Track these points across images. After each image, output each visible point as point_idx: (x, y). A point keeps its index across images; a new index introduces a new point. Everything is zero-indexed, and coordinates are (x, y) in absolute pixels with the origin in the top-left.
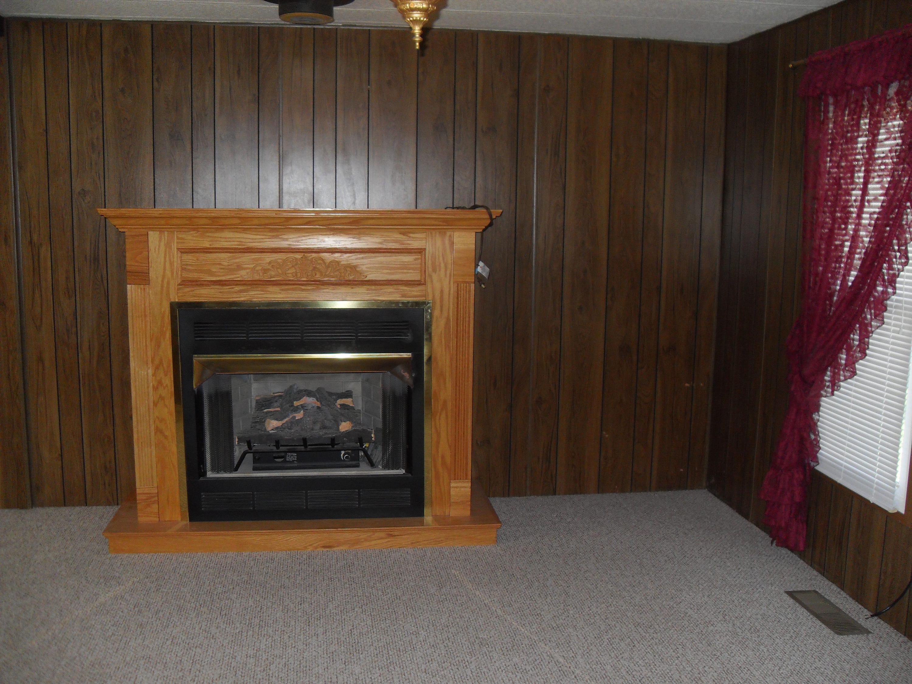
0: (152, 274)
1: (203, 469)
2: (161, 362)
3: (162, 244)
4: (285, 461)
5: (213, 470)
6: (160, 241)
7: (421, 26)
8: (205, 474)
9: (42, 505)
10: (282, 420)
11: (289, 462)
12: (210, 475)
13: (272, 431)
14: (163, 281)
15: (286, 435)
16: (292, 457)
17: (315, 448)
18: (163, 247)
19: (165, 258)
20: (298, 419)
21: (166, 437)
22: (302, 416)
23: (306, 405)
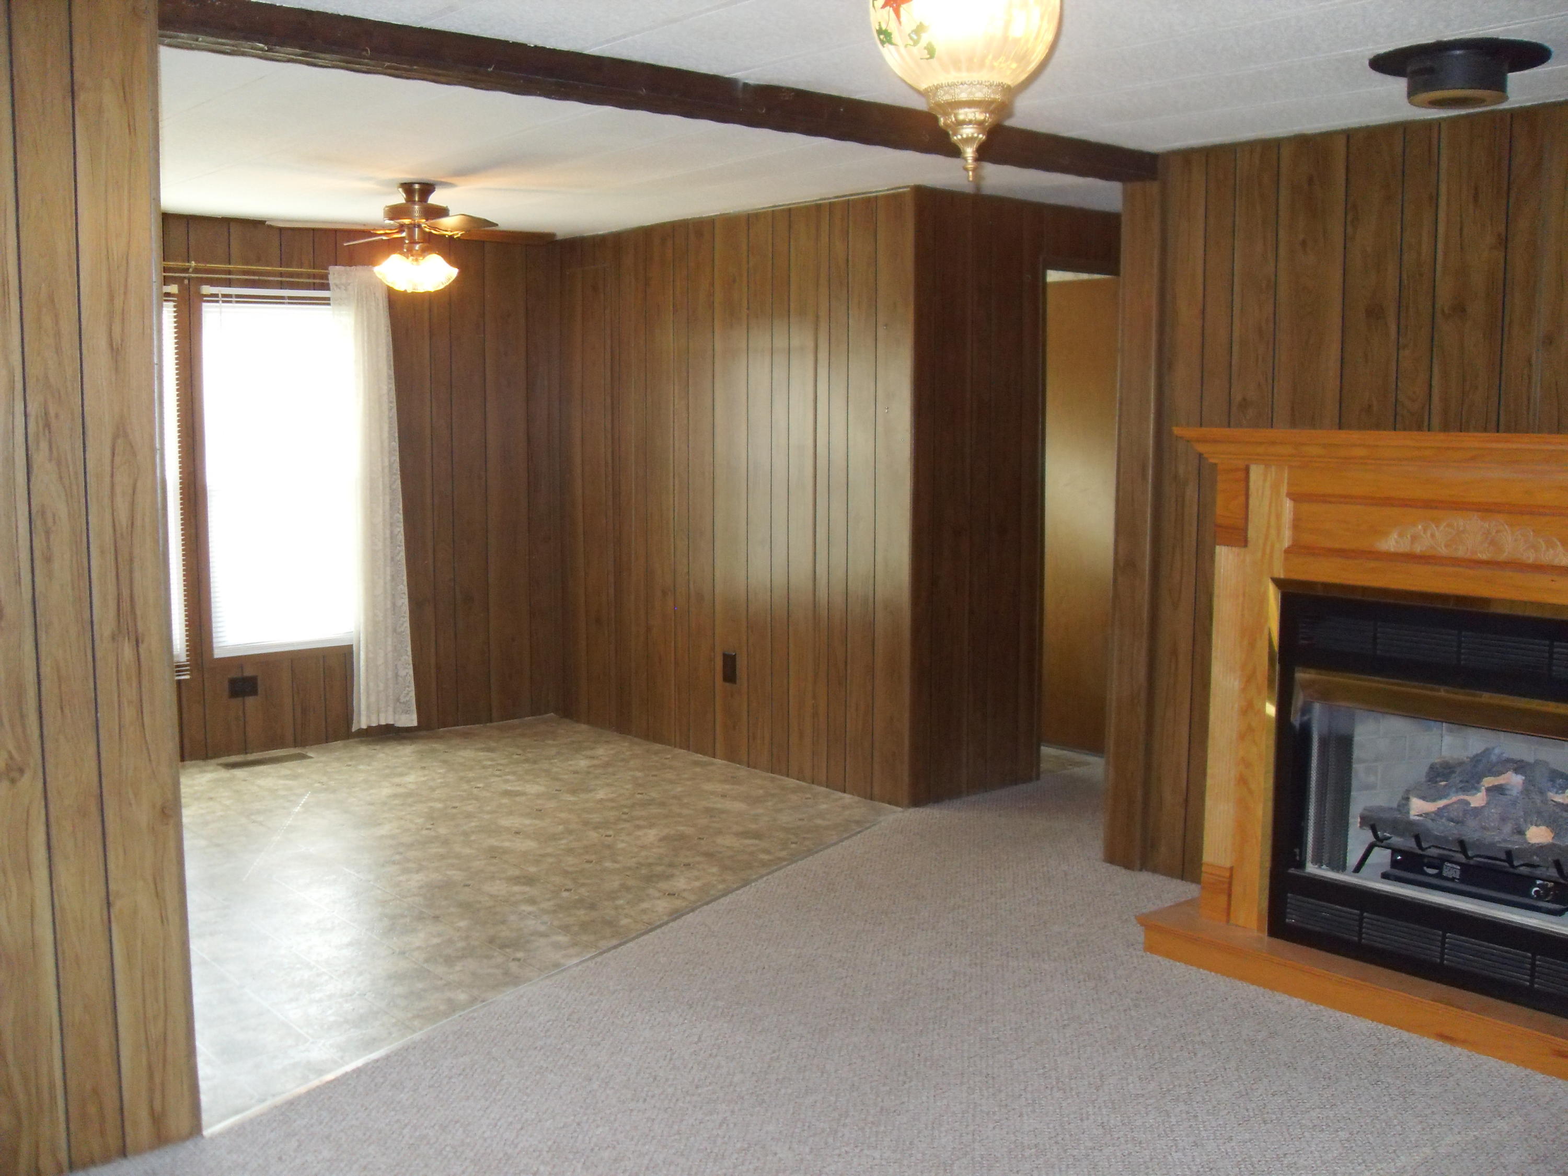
0: (1251, 533)
1: (1301, 855)
2: (1254, 672)
3: (1268, 484)
4: (1439, 876)
5: (1318, 861)
6: (1265, 480)
7: (975, 146)
8: (1301, 865)
9: (1155, 870)
10: (1434, 800)
11: (1447, 879)
12: (1311, 869)
13: (1418, 818)
14: (1265, 544)
15: (1439, 828)
16: (1452, 871)
17: (1485, 863)
18: (1268, 492)
19: (1270, 507)
20: (1475, 808)
21: (1250, 792)
22: (1483, 803)
23: (1509, 787)
